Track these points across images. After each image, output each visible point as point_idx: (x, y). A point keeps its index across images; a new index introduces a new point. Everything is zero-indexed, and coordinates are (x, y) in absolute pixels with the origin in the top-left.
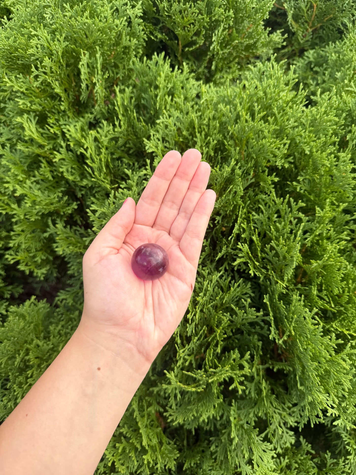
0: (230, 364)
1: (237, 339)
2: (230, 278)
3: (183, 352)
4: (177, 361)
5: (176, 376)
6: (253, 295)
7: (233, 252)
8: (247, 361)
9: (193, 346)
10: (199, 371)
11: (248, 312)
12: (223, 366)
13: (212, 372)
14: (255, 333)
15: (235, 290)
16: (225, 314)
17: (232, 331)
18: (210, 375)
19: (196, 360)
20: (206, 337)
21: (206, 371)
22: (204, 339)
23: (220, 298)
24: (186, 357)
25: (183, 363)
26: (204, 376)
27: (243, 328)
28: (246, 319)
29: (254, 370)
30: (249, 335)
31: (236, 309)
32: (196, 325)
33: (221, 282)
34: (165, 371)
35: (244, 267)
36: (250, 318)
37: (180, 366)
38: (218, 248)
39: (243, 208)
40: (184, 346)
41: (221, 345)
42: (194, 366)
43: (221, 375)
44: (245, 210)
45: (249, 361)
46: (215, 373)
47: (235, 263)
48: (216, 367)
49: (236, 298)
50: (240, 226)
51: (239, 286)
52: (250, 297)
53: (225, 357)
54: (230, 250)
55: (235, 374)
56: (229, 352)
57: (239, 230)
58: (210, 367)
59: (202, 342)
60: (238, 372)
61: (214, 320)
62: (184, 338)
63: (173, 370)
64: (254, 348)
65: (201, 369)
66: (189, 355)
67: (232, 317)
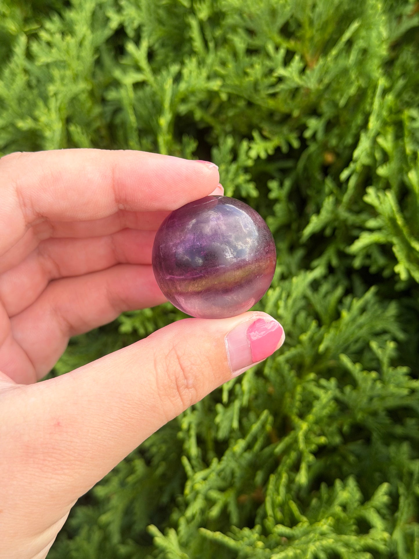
0: (333, 515)
1: (352, 452)
2: (339, 291)
3: (205, 479)
4: (187, 505)
5: (184, 545)
6: (401, 336)
7: (351, 218)
8: (378, 511)
9: (233, 465)
10: (246, 531)
11: (386, 378)
12: (314, 520)
13: (281, 535)
14: (405, 438)
15: (354, 320)
16: (323, 382)
17: (340, 431)
18: (278, 544)
19: (240, 506)
20: (268, 442)
21: (265, 533)
22: (262, 448)
23: (311, 339)
24: (214, 494)
25: (203, 511)
26: (260, 544)
27: (371, 422)
28: (382, 398)
29: (398, 535)
30: (387, 444)
31: (355, 369)
32: (244, 411)
33: (316, 299)
34: (153, 529)
35: (381, 261)
36: (392, 395)
37: (193, 517)
38: (311, 207)
39: (385, 92)
40: (206, 463)
41: (309, 467)
42: (235, 518)
43: (308, 542)
44: (390, 98)
45: (384, 511)
46: (290, 539)
47: (357, 246)
48: (293, 523)
49: (356, 341)
50: (374, 142)
51: (363, 310)
52: (395, 339)
53: (320, 498)
54: (343, 213)
55: (347, 545)
56: (331, 485)
57: (371, 155)
58: (277, 522)
59: (257, 456)
60: (353, 539)
61: (293, 397)
62: (210, 445)
63: (175, 526)
64: (400, 477)
65: (251, 526)
66: (222, 490)
67: (342, 391)
